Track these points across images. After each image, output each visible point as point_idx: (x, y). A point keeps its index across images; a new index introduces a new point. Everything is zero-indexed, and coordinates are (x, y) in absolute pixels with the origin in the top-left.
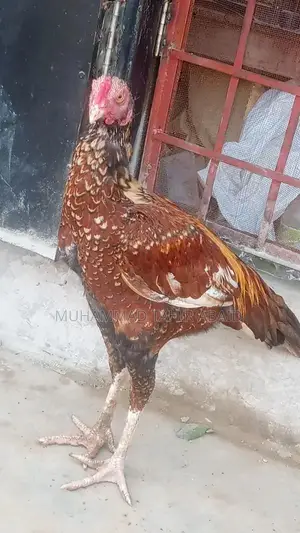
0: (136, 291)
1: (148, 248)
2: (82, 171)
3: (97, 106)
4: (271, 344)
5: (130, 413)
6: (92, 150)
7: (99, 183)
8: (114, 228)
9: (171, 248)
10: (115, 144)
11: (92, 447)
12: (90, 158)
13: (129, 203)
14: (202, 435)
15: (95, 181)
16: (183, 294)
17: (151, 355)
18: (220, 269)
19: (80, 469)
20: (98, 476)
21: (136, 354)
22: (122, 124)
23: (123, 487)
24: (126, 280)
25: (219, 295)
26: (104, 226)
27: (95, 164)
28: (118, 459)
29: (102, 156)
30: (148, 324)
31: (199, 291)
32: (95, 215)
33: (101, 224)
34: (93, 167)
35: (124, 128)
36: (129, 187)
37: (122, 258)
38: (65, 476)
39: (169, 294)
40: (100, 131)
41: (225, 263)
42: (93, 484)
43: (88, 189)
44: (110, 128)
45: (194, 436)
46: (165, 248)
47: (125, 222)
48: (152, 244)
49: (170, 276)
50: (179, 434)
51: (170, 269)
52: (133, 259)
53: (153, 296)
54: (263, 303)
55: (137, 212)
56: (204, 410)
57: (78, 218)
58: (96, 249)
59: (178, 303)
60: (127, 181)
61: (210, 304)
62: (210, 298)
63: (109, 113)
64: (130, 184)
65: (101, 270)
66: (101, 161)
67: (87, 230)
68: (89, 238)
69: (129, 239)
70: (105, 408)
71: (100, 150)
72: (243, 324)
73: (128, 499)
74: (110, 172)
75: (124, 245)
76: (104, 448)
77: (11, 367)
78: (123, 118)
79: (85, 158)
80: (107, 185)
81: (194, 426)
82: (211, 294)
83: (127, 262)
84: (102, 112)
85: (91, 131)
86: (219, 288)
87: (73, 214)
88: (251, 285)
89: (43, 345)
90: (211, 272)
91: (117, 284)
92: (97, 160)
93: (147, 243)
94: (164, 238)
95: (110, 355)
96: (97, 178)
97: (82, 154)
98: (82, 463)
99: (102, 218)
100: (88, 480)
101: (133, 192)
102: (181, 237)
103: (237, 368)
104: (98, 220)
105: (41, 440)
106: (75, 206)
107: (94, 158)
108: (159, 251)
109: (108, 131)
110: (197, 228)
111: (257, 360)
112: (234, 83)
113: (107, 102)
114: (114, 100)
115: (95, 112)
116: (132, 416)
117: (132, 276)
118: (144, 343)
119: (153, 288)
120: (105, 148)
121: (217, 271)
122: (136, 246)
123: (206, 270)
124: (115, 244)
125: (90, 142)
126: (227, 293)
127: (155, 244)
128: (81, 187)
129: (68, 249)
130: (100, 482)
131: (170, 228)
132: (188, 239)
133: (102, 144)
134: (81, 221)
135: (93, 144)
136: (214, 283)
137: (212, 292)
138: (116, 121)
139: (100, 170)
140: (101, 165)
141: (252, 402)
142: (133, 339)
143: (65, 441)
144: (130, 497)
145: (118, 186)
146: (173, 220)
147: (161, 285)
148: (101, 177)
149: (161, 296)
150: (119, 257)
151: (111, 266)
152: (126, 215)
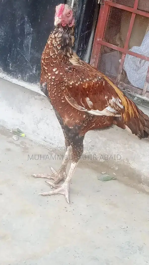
0: (72, 105)
1: (77, 85)
2: (49, 47)
3: (57, 18)
4: (141, 137)
5: (72, 164)
6: (55, 38)
7: (56, 53)
8: (61, 74)
9: (88, 86)
10: (67, 36)
11: (56, 180)
12: (54, 41)
13: (71, 64)
14: (110, 180)
15: (55, 52)
16: (94, 108)
17: (80, 136)
18: (113, 98)
19: (49, 188)
20: (56, 191)
21: (73, 135)
22: (70, 26)
23: (67, 196)
24: (67, 99)
25: (113, 110)
26: (57, 73)
27: (56, 44)
28: (66, 185)
29: (60, 41)
30: (77, 121)
31: (102, 107)
32: (53, 67)
33: (55, 71)
34: (55, 45)
35: (71, 28)
36: (72, 57)
37: (65, 89)
38: (41, 190)
39: (87, 107)
40: (60, 29)
41: (116, 95)
42: (54, 194)
43: (51, 55)
44: (64, 28)
45: (106, 180)
46: (85, 85)
47: (66, 72)
48: (79, 83)
49: (88, 99)
50: (99, 178)
51: (87, 96)
52: (70, 89)
53: (79, 108)
54: (136, 117)
55: (73, 68)
56: (113, 169)
57: (46, 68)
58: (52, 83)
59: (92, 112)
60: (70, 55)
61: (108, 114)
62: (108, 111)
63: (63, 21)
64: (72, 56)
65: (56, 94)
66: (59, 43)
67: (49, 74)
68: (50, 78)
69: (68, 80)
70: (63, 162)
71: (59, 38)
72: (126, 126)
73: (68, 201)
74: (62, 48)
75: (66, 82)
76: (62, 180)
77: (28, 146)
78: (70, 23)
79: (52, 41)
80: (60, 54)
81: (107, 175)
82: (109, 110)
83: (67, 91)
84: (60, 20)
85: (55, 29)
86: (112, 107)
87: (44, 67)
88: (130, 108)
89: (43, 137)
90: (108, 99)
91: (63, 101)
92: (57, 42)
93: (76, 83)
94: (85, 81)
95: (65, 138)
96: (56, 50)
97: (51, 39)
98: (50, 185)
99: (56, 69)
100: (51, 192)
101: (74, 60)
102: (94, 81)
103: (128, 149)
104: (54, 70)
105: (34, 175)
106: (45, 63)
107: (56, 41)
108: (82, 87)
109: (64, 30)
110: (102, 78)
111: (137, 146)
112: (133, 16)
113: (62, 16)
114: (66, 15)
115: (57, 20)
116: (73, 165)
117: (70, 97)
118: (76, 130)
119: (79, 104)
120: (62, 37)
121: (112, 99)
122: (71, 84)
123: (106, 97)
124: (61, 82)
125: (55, 34)
126: (117, 110)
127: (80, 83)
128: (48, 54)
129: (44, 84)
130: (57, 194)
131: (88, 76)
132: (97, 83)
133: (60, 35)
134: (47, 70)
135: (56, 35)
136: (110, 104)
137: (109, 108)
138: (67, 25)
139: (58, 47)
140: (58, 45)
141: (134, 165)
142: (70, 128)
143: (45, 176)
144: (69, 200)
145: (66, 55)
146: (90, 73)
147: (84, 103)
148: (58, 50)
149: (84, 108)
150: (64, 88)
151: (60, 92)
152: (67, 69)
